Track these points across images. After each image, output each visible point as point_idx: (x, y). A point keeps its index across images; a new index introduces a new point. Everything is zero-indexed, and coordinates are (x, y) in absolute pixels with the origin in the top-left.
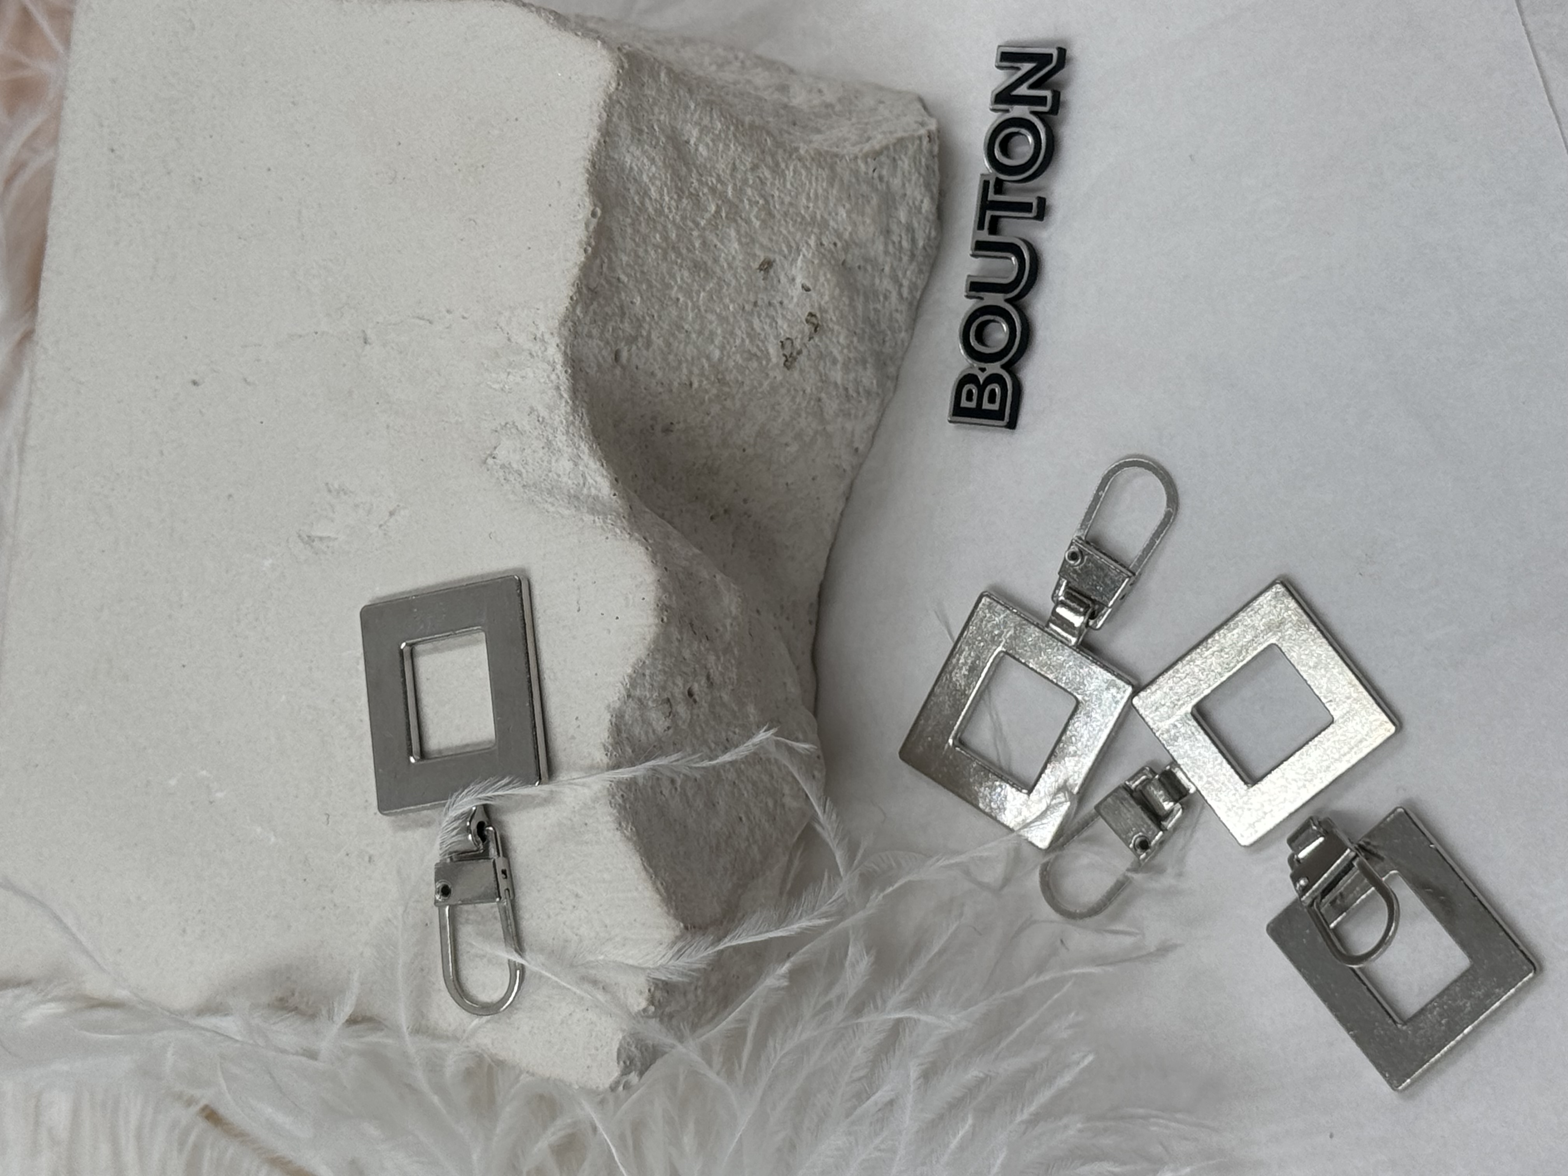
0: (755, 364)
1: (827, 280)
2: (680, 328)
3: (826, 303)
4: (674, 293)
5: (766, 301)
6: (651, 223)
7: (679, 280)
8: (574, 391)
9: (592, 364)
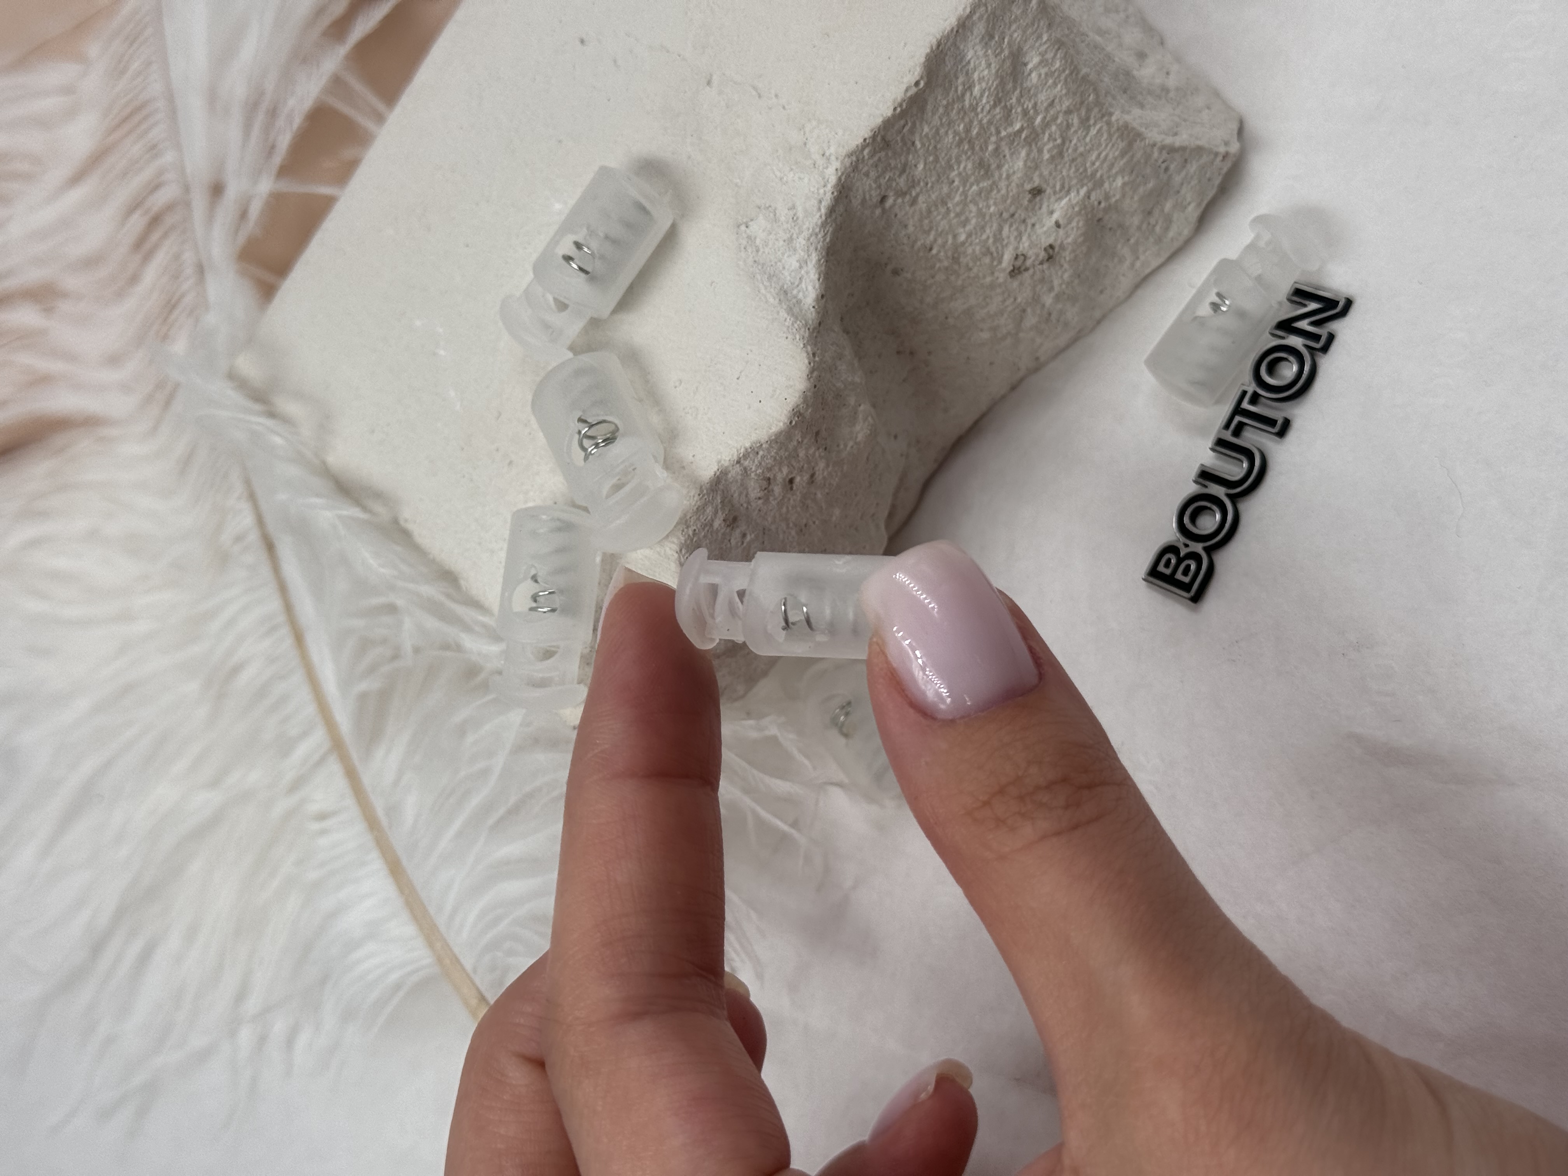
0: (987, 260)
1: (1078, 228)
2: (944, 203)
3: (1069, 244)
4: (953, 174)
5: (1023, 217)
6: (962, 113)
7: (962, 166)
8: (832, 210)
9: (858, 197)
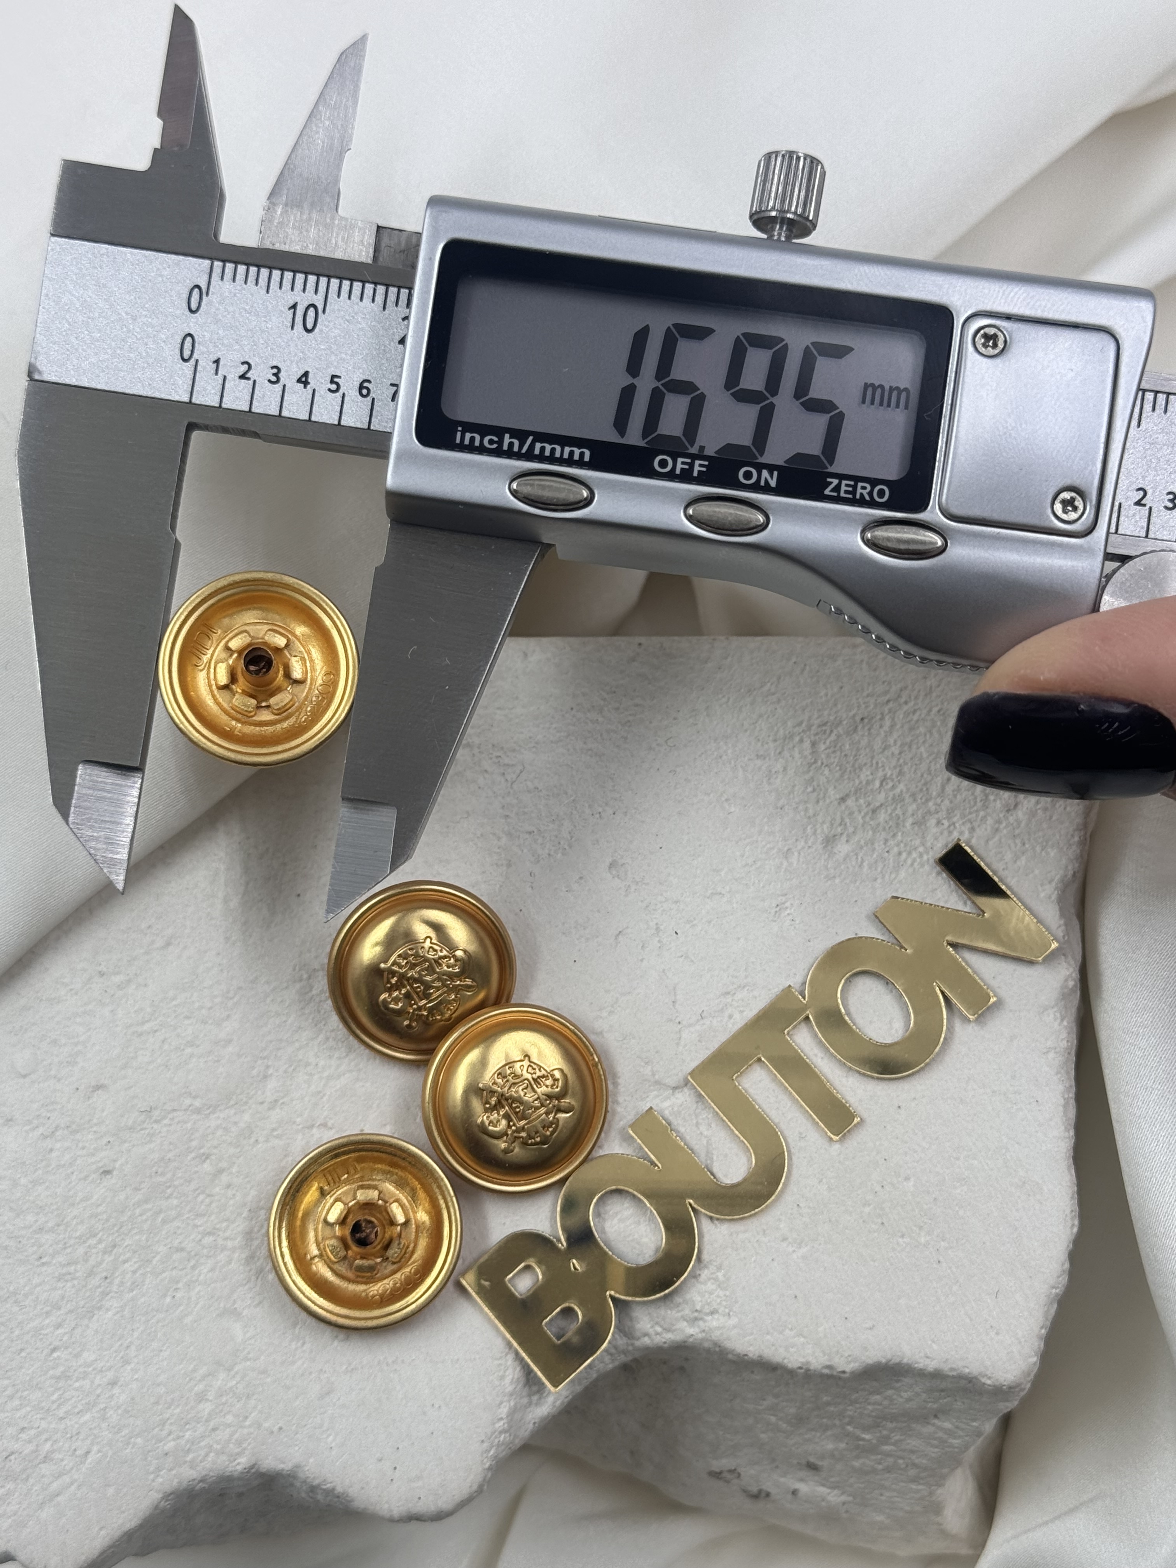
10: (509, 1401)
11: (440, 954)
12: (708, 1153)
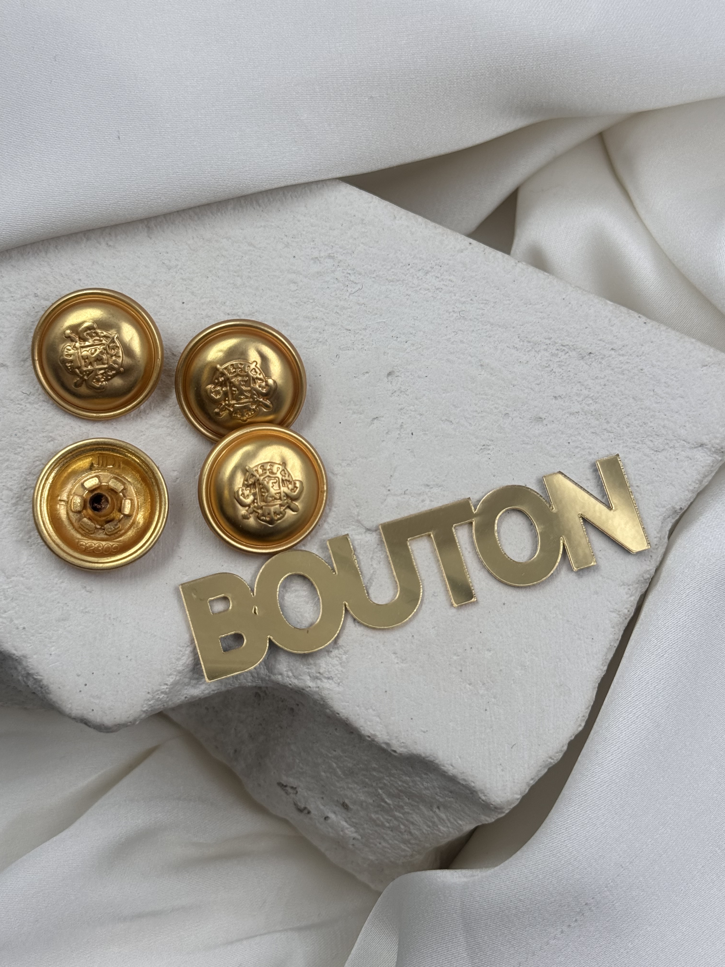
10: (176, 676)
11: (258, 376)
12: (371, 579)
